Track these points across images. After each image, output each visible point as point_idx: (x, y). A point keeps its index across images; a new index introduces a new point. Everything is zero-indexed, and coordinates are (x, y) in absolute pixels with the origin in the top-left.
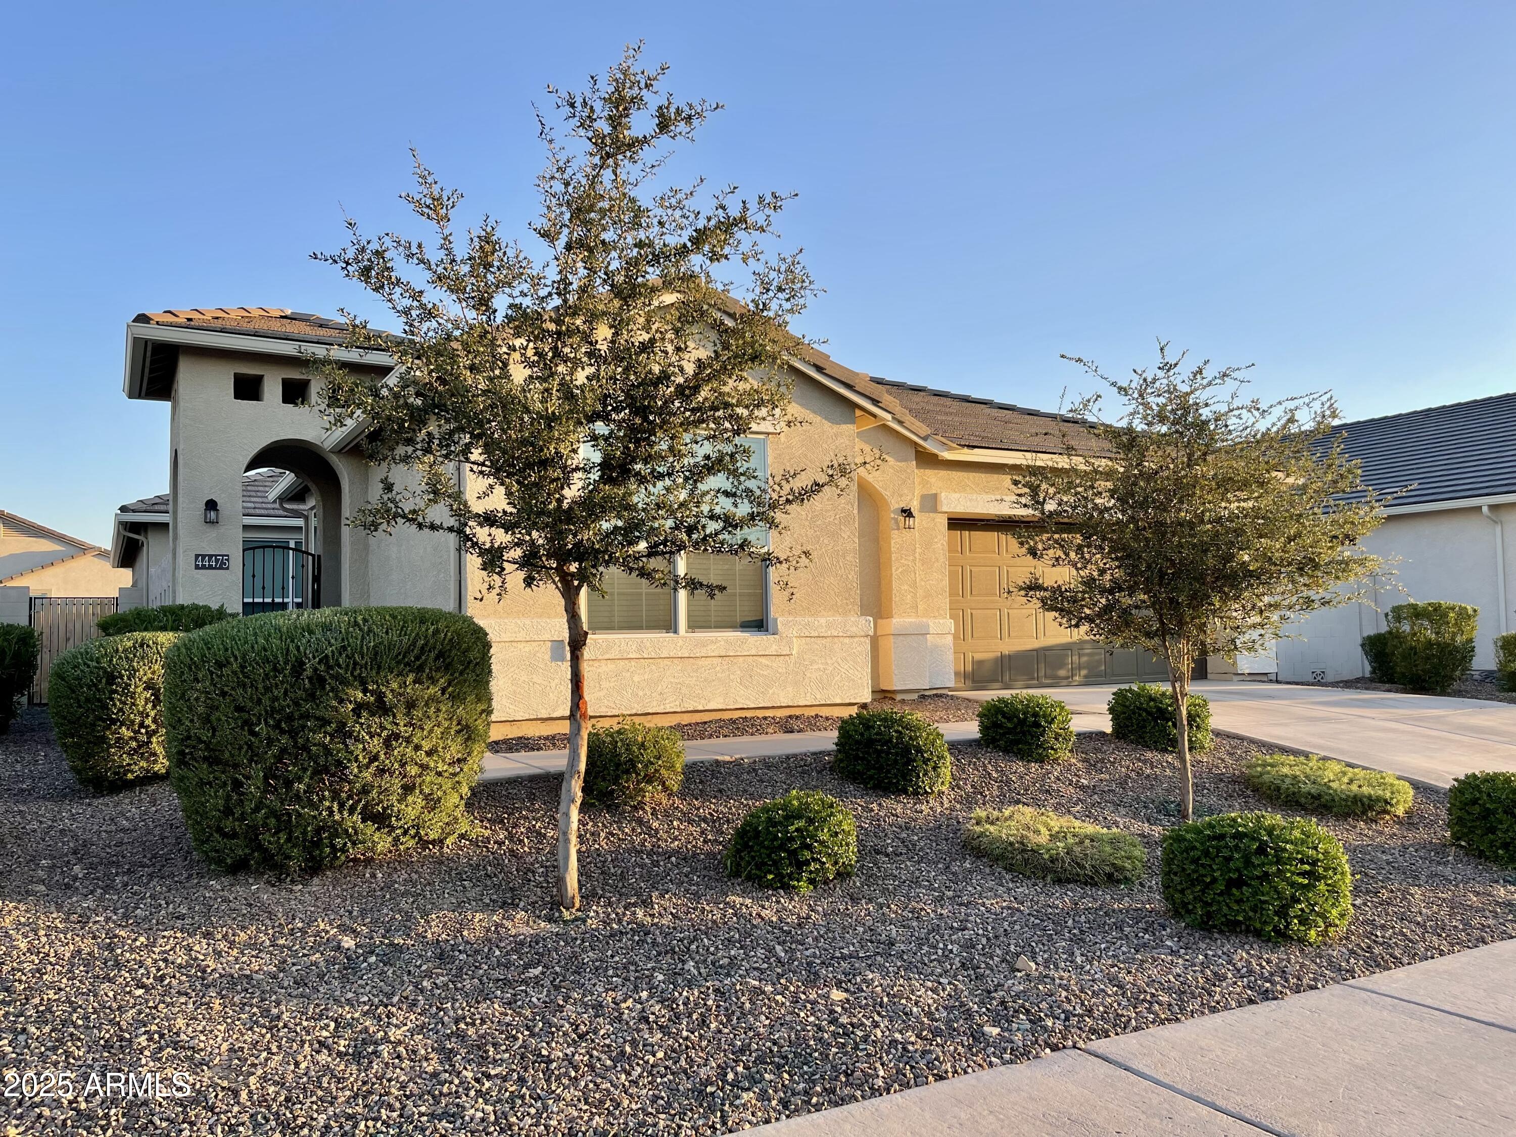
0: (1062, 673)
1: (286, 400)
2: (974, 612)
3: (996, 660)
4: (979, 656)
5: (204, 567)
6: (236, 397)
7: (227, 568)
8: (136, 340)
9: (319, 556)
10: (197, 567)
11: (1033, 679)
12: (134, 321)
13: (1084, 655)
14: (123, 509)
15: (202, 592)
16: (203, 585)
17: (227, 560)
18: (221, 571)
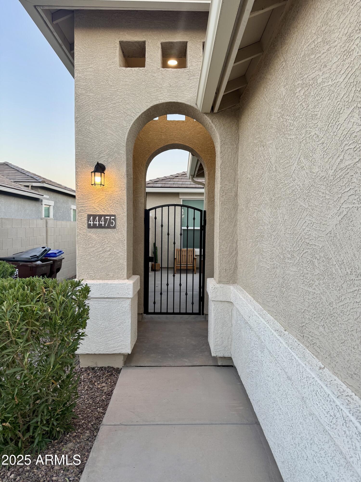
5: (95, 226)
7: (114, 227)
9: (205, 211)
10: (89, 226)
15: (94, 249)
16: (95, 242)
17: (114, 220)
18: (109, 230)
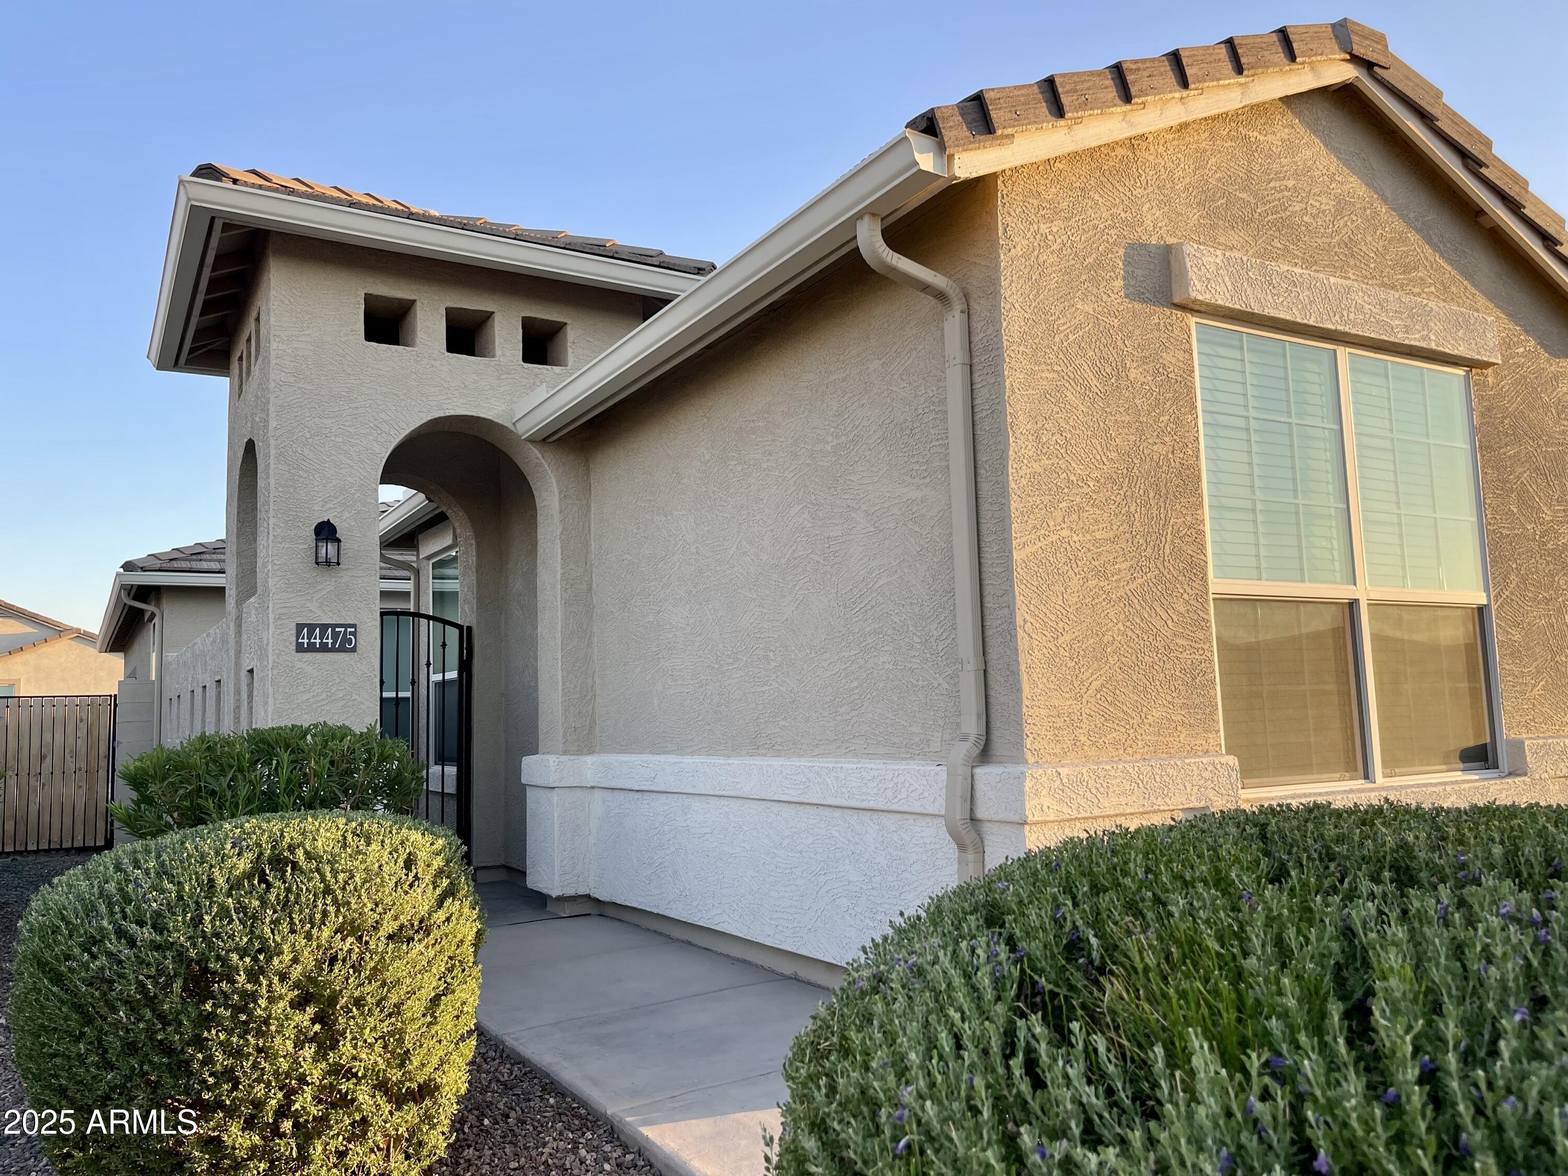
1: (453, 346)
5: (311, 648)
6: (368, 337)
7: (354, 650)
8: (195, 212)
9: (469, 629)
10: (300, 648)
12: (194, 175)
14: (128, 566)
15: (309, 696)
16: (310, 682)
17: (354, 634)
18: (343, 655)
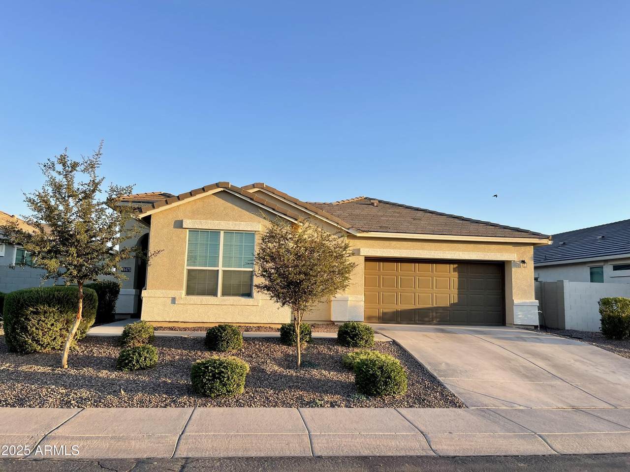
0: (427, 319)
2: (384, 293)
3: (394, 313)
4: (385, 311)
11: (412, 321)
13: (438, 313)
